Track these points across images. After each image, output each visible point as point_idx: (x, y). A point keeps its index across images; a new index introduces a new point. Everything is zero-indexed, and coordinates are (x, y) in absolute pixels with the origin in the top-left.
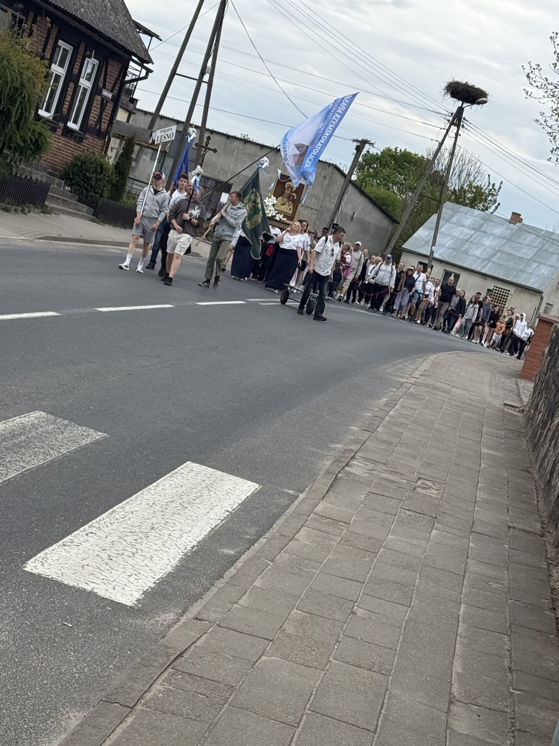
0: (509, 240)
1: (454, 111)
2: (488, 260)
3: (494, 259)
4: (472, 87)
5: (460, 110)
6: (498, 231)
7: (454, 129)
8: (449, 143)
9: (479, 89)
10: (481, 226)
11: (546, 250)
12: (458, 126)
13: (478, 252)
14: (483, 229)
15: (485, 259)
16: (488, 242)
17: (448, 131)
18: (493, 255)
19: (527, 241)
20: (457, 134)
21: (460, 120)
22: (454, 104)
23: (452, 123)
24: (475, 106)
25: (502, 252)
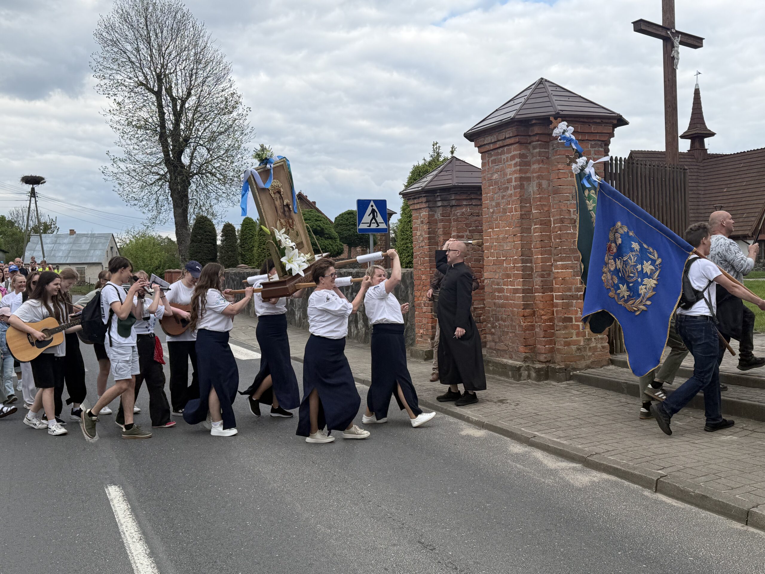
0: (74, 243)
1: (30, 190)
2: (67, 256)
3: (70, 255)
4: (36, 177)
5: (33, 189)
6: (66, 241)
7: (33, 199)
8: (33, 206)
9: (39, 177)
10: (56, 241)
11: (95, 243)
12: (35, 197)
13: (60, 254)
14: (58, 242)
15: (65, 256)
16: (63, 248)
17: (30, 201)
18: (69, 253)
19: (83, 241)
20: (36, 201)
21: (34, 194)
22: (29, 187)
23: (31, 197)
24: (40, 185)
25: (73, 250)
